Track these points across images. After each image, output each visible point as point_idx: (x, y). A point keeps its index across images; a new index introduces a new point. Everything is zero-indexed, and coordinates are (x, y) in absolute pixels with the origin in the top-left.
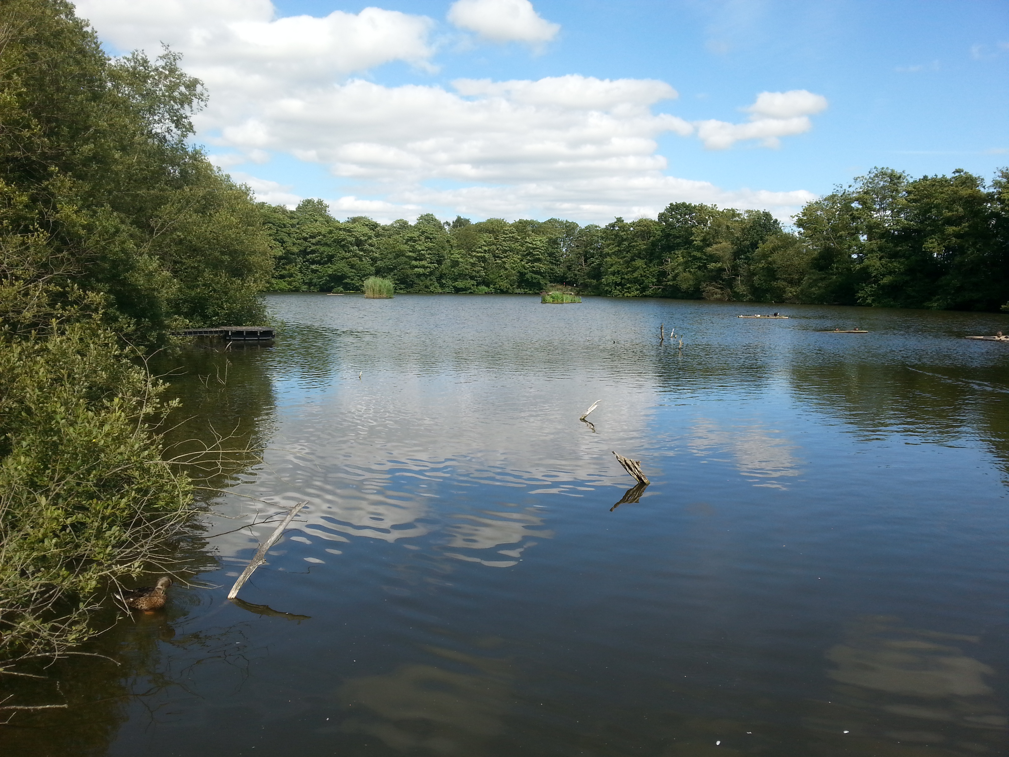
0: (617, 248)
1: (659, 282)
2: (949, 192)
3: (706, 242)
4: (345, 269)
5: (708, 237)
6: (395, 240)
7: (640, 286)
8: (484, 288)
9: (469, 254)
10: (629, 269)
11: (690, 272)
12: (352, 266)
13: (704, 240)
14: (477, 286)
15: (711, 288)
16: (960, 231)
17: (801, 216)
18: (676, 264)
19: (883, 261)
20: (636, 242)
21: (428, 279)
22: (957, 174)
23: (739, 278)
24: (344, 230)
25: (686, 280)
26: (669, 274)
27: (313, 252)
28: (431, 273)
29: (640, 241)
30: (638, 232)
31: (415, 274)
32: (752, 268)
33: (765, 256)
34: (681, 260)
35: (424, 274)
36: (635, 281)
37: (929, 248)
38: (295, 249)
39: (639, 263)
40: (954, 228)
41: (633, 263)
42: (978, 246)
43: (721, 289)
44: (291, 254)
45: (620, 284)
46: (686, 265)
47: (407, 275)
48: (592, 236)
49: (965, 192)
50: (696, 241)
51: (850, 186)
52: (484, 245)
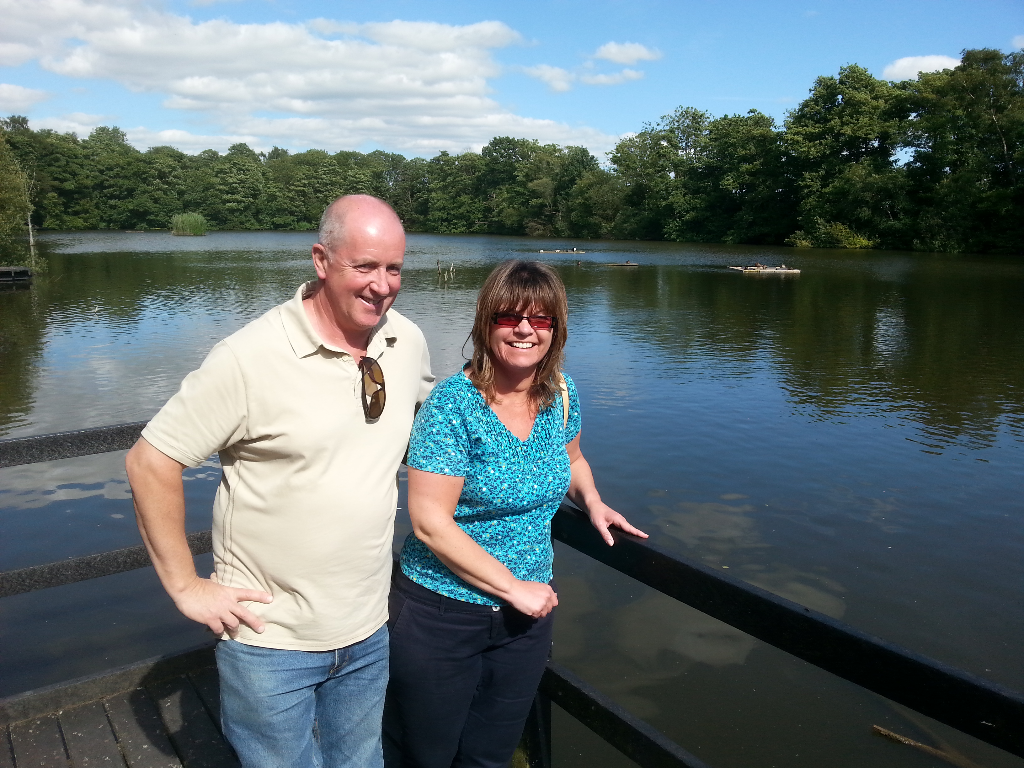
0: (442, 183)
1: (485, 217)
2: (744, 131)
3: (529, 178)
4: (148, 204)
5: (530, 173)
6: (203, 172)
7: (466, 222)
8: (305, 224)
9: (287, 188)
10: (455, 205)
11: (513, 207)
12: (156, 201)
13: (527, 176)
14: (298, 221)
15: (533, 224)
16: (752, 169)
17: (614, 152)
18: (501, 199)
19: (687, 197)
20: (461, 176)
21: (243, 215)
22: (752, 114)
23: (560, 214)
24: (145, 162)
25: (511, 215)
26: (494, 210)
27: (110, 186)
28: (246, 209)
29: (465, 176)
30: (462, 166)
31: (228, 210)
32: (570, 203)
33: (582, 192)
34: (505, 195)
35: (238, 210)
36: (461, 217)
37: (725, 185)
38: (89, 182)
39: (464, 198)
40: (747, 166)
41: (459, 198)
42: (767, 184)
43: (544, 225)
44: (85, 187)
45: (446, 220)
46: (511, 200)
47: (219, 211)
48: (418, 170)
49: (757, 132)
50: (519, 176)
51: (658, 125)
52: (303, 179)
